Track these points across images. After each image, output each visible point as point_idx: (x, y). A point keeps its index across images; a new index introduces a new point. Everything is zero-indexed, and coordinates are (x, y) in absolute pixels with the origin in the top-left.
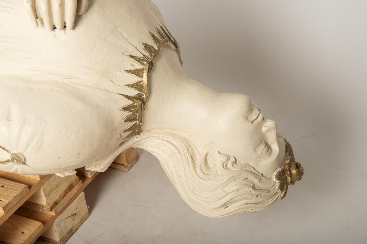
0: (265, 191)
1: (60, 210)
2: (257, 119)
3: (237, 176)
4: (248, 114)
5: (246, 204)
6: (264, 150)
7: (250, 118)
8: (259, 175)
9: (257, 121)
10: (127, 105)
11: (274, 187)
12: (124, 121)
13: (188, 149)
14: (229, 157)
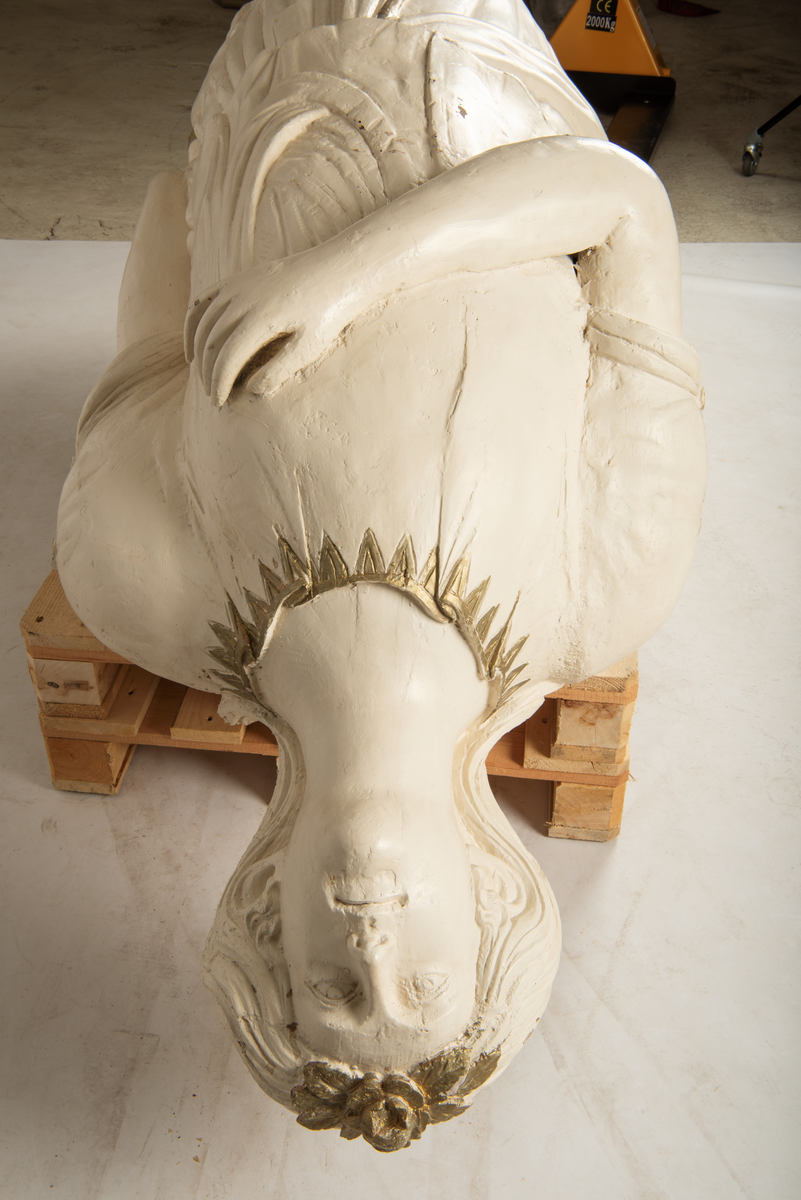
2: (355, 908)
7: (336, 886)
10: (225, 628)
11: (290, 1078)
13: (282, 826)
14: (272, 914)
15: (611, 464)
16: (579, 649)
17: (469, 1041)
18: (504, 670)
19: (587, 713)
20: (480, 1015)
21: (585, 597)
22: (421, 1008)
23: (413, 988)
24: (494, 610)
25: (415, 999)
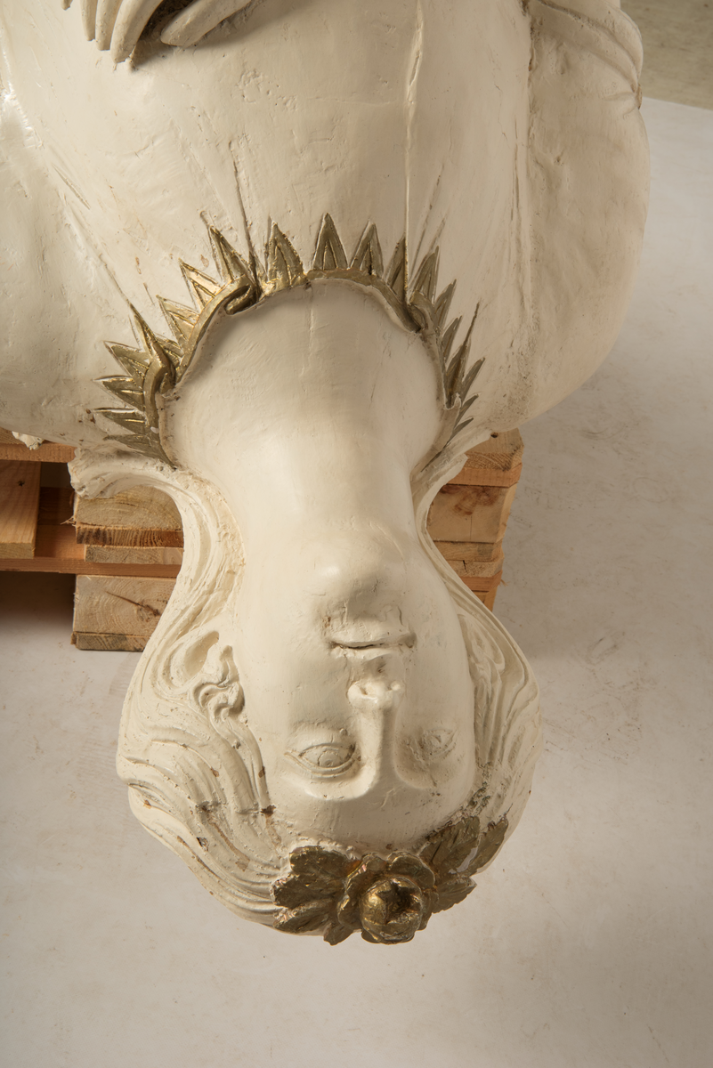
0: (233, 853)
1: (108, 561)
2: (356, 651)
3: (197, 742)
4: (337, 613)
5: (180, 839)
6: (320, 750)
7: (335, 627)
8: (259, 800)
9: (350, 653)
10: (130, 349)
11: (270, 871)
12: (104, 383)
13: (211, 592)
14: (230, 682)
15: (561, 162)
16: (528, 382)
17: (475, 810)
18: (463, 397)
19: (464, 499)
20: (485, 780)
21: (538, 319)
22: (428, 770)
23: (418, 747)
24: (457, 322)
25: (421, 760)
